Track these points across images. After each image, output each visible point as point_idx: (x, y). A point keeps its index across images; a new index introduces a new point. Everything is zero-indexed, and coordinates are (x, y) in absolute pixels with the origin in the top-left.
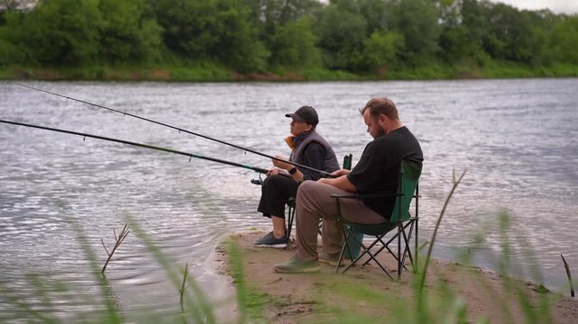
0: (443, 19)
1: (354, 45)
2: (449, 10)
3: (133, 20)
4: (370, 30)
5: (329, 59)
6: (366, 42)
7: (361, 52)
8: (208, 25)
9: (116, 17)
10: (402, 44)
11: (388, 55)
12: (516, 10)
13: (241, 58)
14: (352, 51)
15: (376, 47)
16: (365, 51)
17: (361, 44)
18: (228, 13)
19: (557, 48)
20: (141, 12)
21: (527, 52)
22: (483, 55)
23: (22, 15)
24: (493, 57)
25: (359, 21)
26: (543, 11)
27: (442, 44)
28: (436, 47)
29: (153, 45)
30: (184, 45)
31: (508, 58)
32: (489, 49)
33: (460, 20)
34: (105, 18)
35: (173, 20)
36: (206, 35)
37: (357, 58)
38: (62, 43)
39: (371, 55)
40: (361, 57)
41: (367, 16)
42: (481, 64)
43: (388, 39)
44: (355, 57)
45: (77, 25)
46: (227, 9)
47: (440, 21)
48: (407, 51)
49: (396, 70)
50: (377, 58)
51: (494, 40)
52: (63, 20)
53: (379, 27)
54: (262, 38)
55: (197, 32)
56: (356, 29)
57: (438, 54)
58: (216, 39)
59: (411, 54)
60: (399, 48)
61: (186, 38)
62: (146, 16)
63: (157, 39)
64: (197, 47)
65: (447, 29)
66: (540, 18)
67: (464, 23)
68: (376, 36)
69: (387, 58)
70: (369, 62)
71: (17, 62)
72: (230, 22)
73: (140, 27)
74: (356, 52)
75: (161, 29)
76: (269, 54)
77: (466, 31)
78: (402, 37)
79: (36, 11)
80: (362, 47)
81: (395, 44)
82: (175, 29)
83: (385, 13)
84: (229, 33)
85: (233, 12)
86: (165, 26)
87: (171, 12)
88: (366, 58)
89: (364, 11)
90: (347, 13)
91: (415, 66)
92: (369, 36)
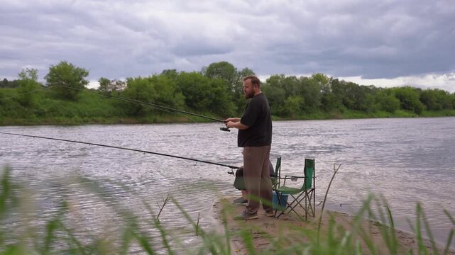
1: (279, 103)
2: (326, 85)
3: (171, 93)
4: (287, 95)
6: (285, 101)
7: (283, 106)
8: (207, 95)
9: (163, 92)
10: (303, 102)
11: (296, 108)
12: (358, 85)
13: (223, 111)
14: (278, 106)
15: (290, 104)
16: (285, 106)
17: (283, 102)
18: (216, 89)
19: (379, 104)
20: (175, 89)
21: (365, 106)
22: (343, 108)
23: (119, 93)
24: (348, 108)
25: (282, 91)
26: (371, 86)
27: (322, 102)
28: (319, 103)
29: (181, 105)
30: (195, 104)
31: (355, 109)
32: (346, 104)
33: (331, 91)
34: (158, 93)
35: (190, 93)
36: (206, 100)
37: (281, 109)
38: (138, 106)
39: (288, 108)
40: (283, 109)
41: (285, 89)
42: (342, 112)
43: (296, 100)
45: (144, 96)
46: (216, 87)
47: (321, 91)
48: (306, 106)
49: (300, 115)
50: (290, 109)
51: (348, 100)
52: (138, 95)
53: (292, 95)
54: (234, 100)
55: (201, 98)
56: (280, 95)
57: (321, 106)
58: (211, 101)
59: (308, 107)
60: (302, 104)
61: (196, 101)
62: (177, 91)
63: (182, 102)
64: (202, 106)
65: (325, 95)
66: (369, 89)
67: (333, 92)
68: (290, 98)
70: (287, 111)
71: (116, 115)
72: (217, 93)
73: (174, 97)
74: (280, 107)
75: (184, 97)
76: (237, 108)
77: (334, 96)
78: (303, 99)
79: (126, 91)
80: (283, 104)
81: (299, 102)
82: (191, 97)
83: (294, 87)
84: (218, 98)
85: (219, 88)
86: (186, 96)
87: (189, 89)
88: (285, 109)
89: (284, 86)
90: (275, 88)
91: (310, 113)
92: (286, 99)
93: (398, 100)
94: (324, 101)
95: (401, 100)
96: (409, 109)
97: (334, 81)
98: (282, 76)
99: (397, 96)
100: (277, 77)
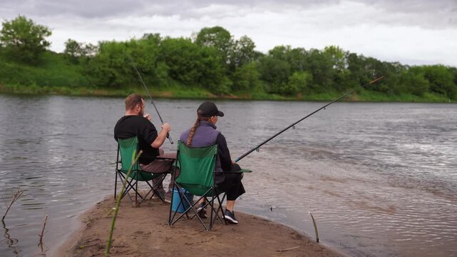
0: (337, 65)
1: (283, 79)
2: (340, 60)
3: (152, 62)
4: (292, 70)
5: (267, 87)
6: (290, 78)
7: (287, 84)
8: (196, 66)
9: (142, 61)
10: (311, 79)
11: (303, 86)
12: (379, 61)
14: (281, 82)
15: (295, 81)
16: (289, 83)
17: (287, 79)
18: (208, 59)
19: (403, 85)
20: (157, 57)
21: (386, 87)
22: (359, 87)
23: (88, 59)
24: (366, 88)
25: (286, 65)
26: (396, 63)
27: (335, 80)
28: (330, 82)
29: (163, 77)
30: (181, 77)
31: (374, 90)
32: (363, 83)
33: (346, 66)
34: (135, 61)
35: (175, 62)
36: (194, 72)
38: (111, 75)
39: (293, 86)
40: (287, 87)
41: (290, 63)
42: (358, 93)
43: (302, 76)
44: (283, 86)
45: (119, 65)
46: (207, 57)
47: (334, 67)
48: (315, 83)
49: (308, 95)
50: (295, 86)
51: (366, 78)
52: (111, 62)
53: (298, 70)
54: (228, 74)
55: (189, 70)
56: (283, 70)
58: (200, 74)
59: (317, 85)
60: (310, 82)
61: (182, 73)
62: (160, 60)
63: (165, 73)
64: (189, 79)
65: (338, 71)
66: (393, 67)
67: (348, 68)
68: (296, 74)
69: (302, 87)
70: (291, 89)
71: (84, 86)
72: (209, 64)
73: (156, 66)
74: (284, 83)
75: (168, 68)
76: (231, 83)
77: (350, 73)
78: (311, 75)
79: (98, 56)
80: (287, 81)
81: (307, 80)
82: (176, 68)
83: (302, 60)
84: (208, 71)
85: (211, 58)
86: (170, 66)
87: (174, 58)
88: (290, 87)
89: (289, 60)
90: (279, 60)
91: (319, 93)
92: (291, 75)
93: (427, 81)
94: (337, 79)
95: (431, 81)
96: (440, 92)
97: (351, 55)
98: (289, 47)
99: (426, 77)
100: (282, 48)
